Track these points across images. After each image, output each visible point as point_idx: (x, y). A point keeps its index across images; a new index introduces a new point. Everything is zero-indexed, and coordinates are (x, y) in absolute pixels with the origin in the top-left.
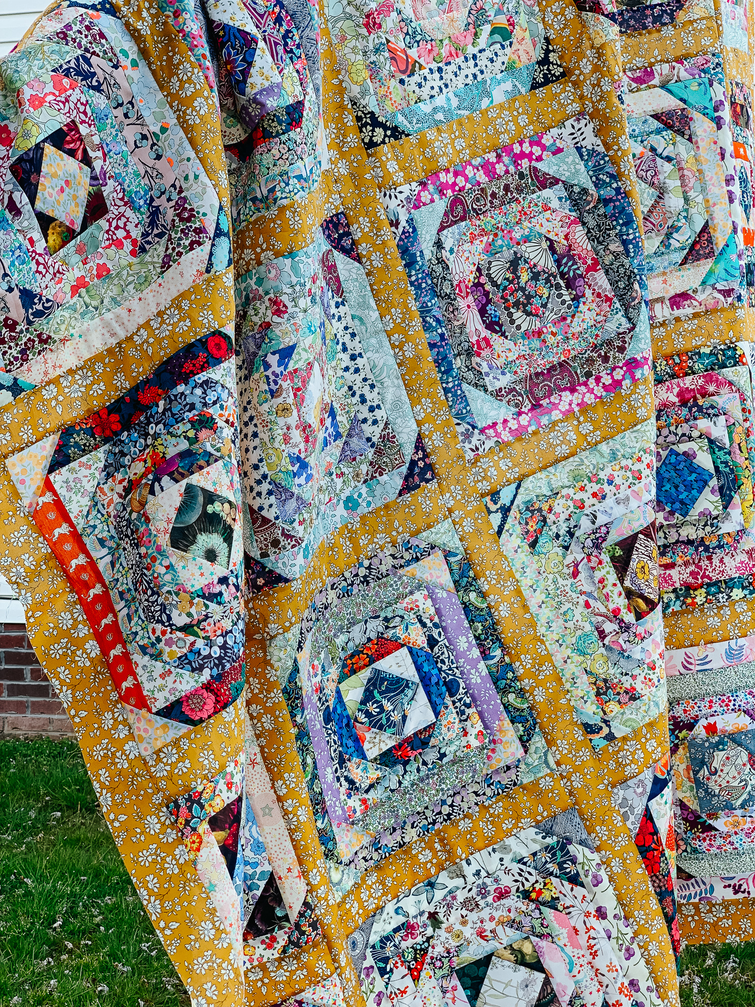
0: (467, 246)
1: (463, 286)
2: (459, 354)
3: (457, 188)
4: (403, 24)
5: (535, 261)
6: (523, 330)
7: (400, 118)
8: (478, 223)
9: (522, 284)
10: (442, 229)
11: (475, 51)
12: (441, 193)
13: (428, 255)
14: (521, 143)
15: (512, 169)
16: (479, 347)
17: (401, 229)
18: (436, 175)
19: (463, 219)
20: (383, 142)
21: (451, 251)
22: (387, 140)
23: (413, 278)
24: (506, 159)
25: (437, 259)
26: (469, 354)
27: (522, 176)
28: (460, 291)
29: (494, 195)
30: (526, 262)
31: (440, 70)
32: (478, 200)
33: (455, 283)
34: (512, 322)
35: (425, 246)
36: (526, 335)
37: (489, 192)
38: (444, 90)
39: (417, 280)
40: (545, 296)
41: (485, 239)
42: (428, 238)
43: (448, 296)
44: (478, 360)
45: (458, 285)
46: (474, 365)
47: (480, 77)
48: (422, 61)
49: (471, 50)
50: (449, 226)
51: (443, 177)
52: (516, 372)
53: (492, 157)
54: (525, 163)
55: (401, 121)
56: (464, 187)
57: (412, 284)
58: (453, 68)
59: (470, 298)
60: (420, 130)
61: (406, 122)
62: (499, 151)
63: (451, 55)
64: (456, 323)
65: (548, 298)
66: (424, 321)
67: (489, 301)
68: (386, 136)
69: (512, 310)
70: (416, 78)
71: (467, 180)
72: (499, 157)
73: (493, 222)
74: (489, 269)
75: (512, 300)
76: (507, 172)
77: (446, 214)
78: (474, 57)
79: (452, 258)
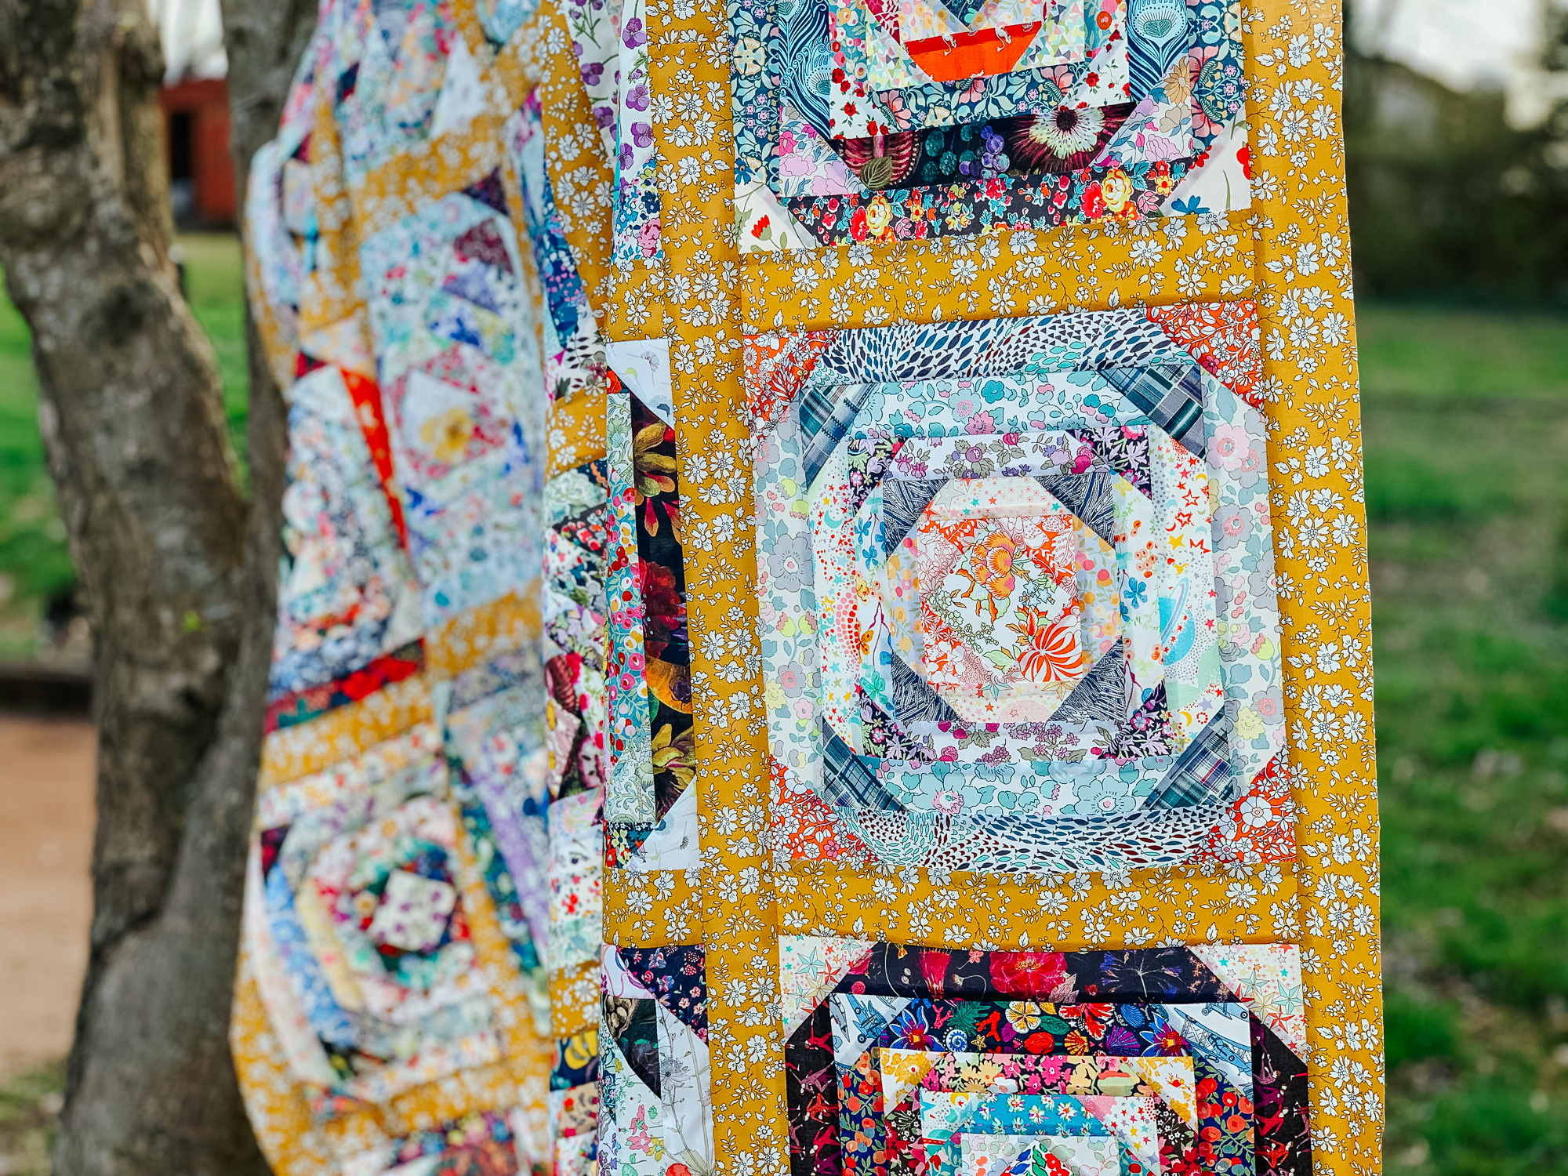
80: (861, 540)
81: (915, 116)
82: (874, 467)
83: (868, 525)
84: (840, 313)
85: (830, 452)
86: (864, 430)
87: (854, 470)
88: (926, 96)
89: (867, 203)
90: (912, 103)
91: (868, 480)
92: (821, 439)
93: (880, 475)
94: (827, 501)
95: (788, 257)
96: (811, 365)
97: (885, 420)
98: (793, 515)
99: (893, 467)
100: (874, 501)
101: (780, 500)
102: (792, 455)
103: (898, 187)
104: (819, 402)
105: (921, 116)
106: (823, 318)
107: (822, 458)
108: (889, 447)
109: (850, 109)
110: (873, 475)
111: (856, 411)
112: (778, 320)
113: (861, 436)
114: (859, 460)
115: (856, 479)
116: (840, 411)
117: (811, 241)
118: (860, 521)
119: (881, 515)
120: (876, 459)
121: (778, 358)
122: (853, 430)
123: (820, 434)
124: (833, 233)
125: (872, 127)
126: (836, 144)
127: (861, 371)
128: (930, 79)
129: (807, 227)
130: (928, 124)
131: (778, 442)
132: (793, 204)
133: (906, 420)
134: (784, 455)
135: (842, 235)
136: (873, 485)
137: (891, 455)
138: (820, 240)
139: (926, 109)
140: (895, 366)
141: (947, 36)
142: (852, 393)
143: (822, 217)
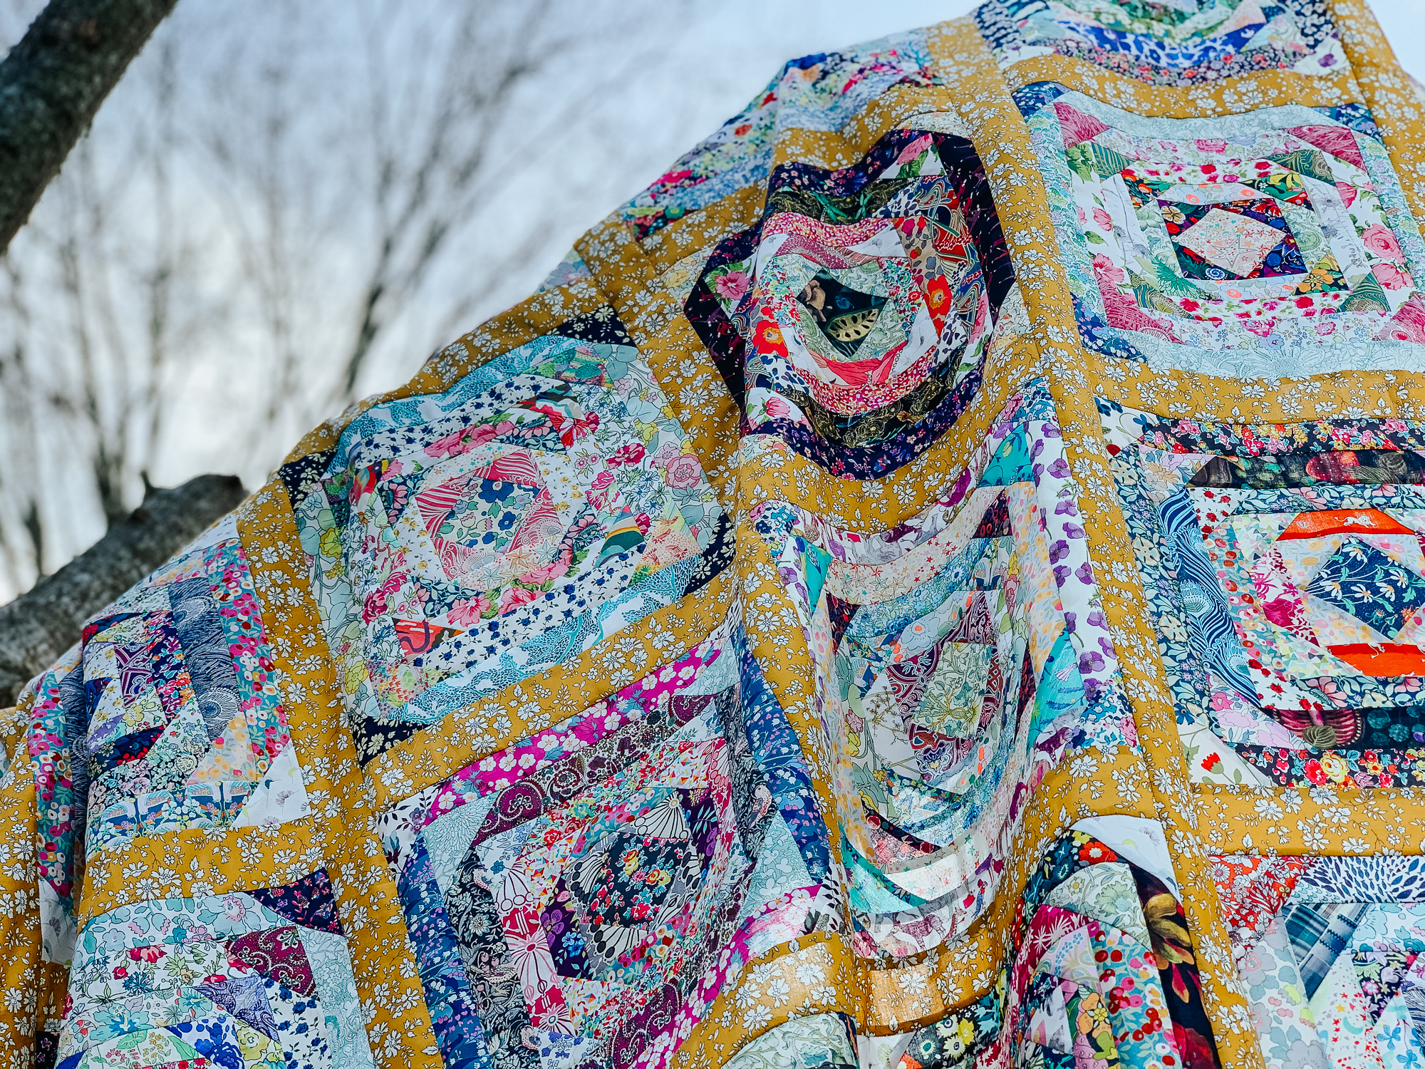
0: (535, 854)
1: (520, 918)
2: (497, 1031)
3: (520, 773)
4: (422, 592)
5: (656, 835)
6: (616, 954)
7: (411, 709)
8: (565, 812)
9: (624, 877)
10: (481, 837)
11: (569, 581)
12: (483, 789)
13: (444, 883)
14: (657, 673)
15: (635, 713)
16: (540, 1009)
17: (402, 860)
18: (474, 764)
19: (530, 815)
20: (383, 749)
21: (498, 867)
22: (388, 745)
23: (414, 928)
24: (622, 704)
25: (462, 885)
26: (516, 1025)
27: (654, 718)
28: (514, 925)
29: (598, 763)
30: (638, 841)
31: (493, 626)
32: (564, 778)
33: (502, 915)
34: (602, 946)
35: (444, 871)
36: (624, 962)
37: (587, 761)
38: (500, 649)
39: (420, 928)
40: (662, 884)
41: (577, 835)
42: (446, 857)
43: (482, 939)
44: (534, 1031)
45: (511, 917)
46: (526, 1042)
47: (577, 612)
48: (456, 626)
49: (561, 582)
50: (495, 832)
51: (488, 765)
52: (597, 1032)
53: (600, 710)
54: (664, 697)
55: (413, 712)
56: (532, 769)
57: (412, 936)
58: (521, 614)
59: (540, 933)
60: (444, 713)
61: (419, 711)
62: (613, 697)
63: (517, 600)
64: (494, 979)
65: (668, 886)
66: (428, 990)
67: (569, 926)
68: (386, 740)
69: (603, 927)
70: (443, 648)
71: (540, 755)
72: (611, 707)
73: (591, 801)
74: (577, 875)
75: (602, 910)
76: (624, 722)
77: (491, 816)
78: (569, 589)
79: (497, 878)
80: (1391, 1046)
81: (1351, 698)
82: (1389, 976)
83: (1397, 1030)
84: (1315, 841)
85: (1331, 964)
86: (1370, 943)
87: (1368, 979)
88: (1361, 684)
89: (1319, 757)
90: (1346, 687)
91: (1385, 989)
92: (1319, 951)
93: (1397, 985)
94: (1341, 1009)
95: (1245, 791)
96: (1292, 883)
97: (1391, 934)
98: (1303, 1022)
99: (1410, 976)
100: (1396, 1009)
101: (1285, 1006)
102: (1289, 964)
103: (1348, 748)
104: (1311, 917)
105: (1358, 698)
106: (1295, 845)
107: (1324, 969)
108: (1403, 959)
109: (1277, 688)
110: (1389, 985)
111: (1354, 926)
112: (1248, 841)
113: (1366, 949)
114: (1371, 970)
115: (1371, 988)
116: (1336, 926)
117: (1267, 781)
118: (1386, 1028)
119: (1409, 1020)
120: (1390, 969)
121: (1253, 875)
122: (1356, 943)
123: (1318, 945)
124: (1289, 776)
125: (1304, 702)
126: (1269, 711)
127: (1353, 891)
128: (1361, 673)
129: (1261, 769)
130: (1365, 705)
131: (1270, 951)
132: (1240, 749)
133: (1413, 936)
134: (1281, 963)
135: (1299, 779)
136: (1391, 995)
137: (1407, 966)
138: (1276, 780)
139: (1362, 694)
140: (1389, 889)
141: (1373, 643)
142: (1347, 910)
143: (1275, 762)
